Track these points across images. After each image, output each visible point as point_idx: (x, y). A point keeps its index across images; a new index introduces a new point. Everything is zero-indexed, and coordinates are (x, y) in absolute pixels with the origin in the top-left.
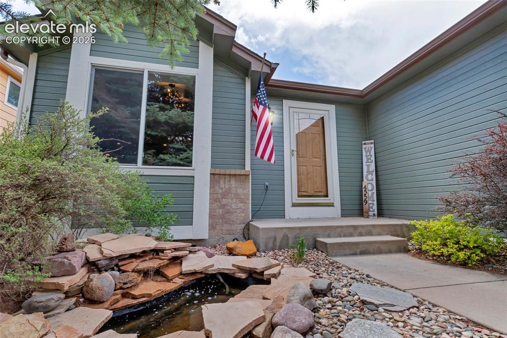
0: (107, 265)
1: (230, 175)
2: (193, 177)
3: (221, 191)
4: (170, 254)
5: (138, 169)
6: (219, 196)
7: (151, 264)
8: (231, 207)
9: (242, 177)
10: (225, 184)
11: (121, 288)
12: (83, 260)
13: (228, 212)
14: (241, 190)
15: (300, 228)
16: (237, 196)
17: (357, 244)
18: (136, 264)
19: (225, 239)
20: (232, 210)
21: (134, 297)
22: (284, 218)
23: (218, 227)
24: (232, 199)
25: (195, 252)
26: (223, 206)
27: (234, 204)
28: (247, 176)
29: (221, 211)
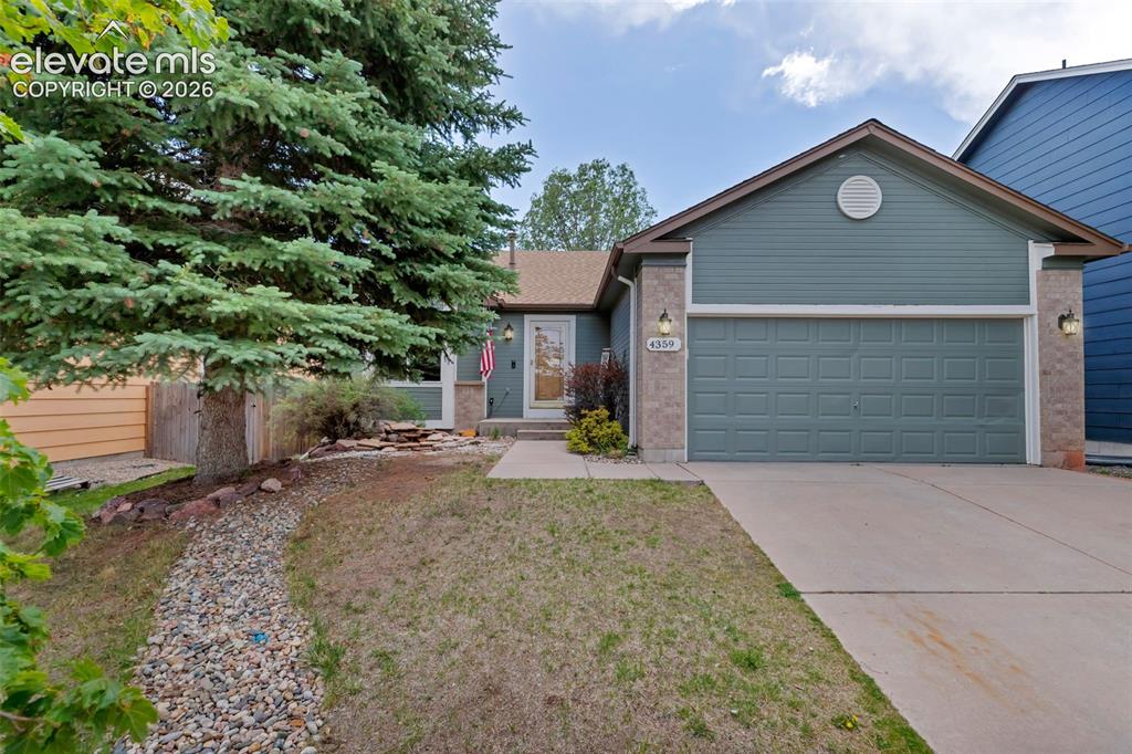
0: (393, 432)
1: (470, 385)
2: (441, 388)
3: (463, 397)
4: (421, 432)
6: (462, 401)
7: (412, 435)
8: (470, 408)
9: (479, 388)
10: (465, 391)
12: (384, 430)
13: (469, 412)
14: (478, 397)
15: (506, 424)
16: (473, 400)
18: (405, 434)
20: (471, 410)
22: (523, 416)
23: (461, 422)
24: (471, 403)
25: (437, 433)
26: (465, 408)
27: (473, 407)
28: (482, 386)
29: (463, 411)
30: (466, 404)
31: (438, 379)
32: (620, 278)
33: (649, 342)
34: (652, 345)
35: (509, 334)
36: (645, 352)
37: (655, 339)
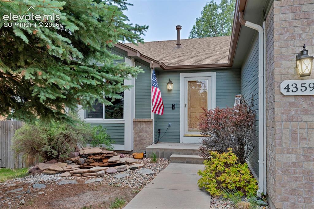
0: (84, 156)
1: (143, 122)
2: (124, 123)
3: (139, 129)
4: (105, 155)
5: (103, 120)
6: (138, 132)
7: (98, 157)
8: (144, 137)
9: (149, 123)
10: (140, 125)
11: (87, 163)
12: (79, 154)
13: (142, 139)
14: (148, 129)
15: (165, 149)
16: (146, 132)
17: (185, 158)
18: (93, 157)
19: (141, 151)
20: (144, 138)
21: (90, 166)
22: (180, 143)
23: (138, 146)
24: (144, 133)
25: (116, 155)
26: (140, 136)
27: (145, 136)
28: (151, 122)
29: (139, 139)
30: (140, 134)
31: (122, 116)
32: (248, 24)
33: (283, 85)
34: (288, 88)
35: (170, 87)
36: (277, 97)
37: (290, 82)
